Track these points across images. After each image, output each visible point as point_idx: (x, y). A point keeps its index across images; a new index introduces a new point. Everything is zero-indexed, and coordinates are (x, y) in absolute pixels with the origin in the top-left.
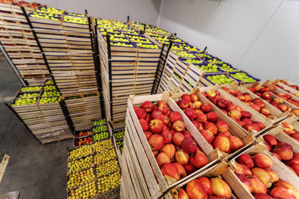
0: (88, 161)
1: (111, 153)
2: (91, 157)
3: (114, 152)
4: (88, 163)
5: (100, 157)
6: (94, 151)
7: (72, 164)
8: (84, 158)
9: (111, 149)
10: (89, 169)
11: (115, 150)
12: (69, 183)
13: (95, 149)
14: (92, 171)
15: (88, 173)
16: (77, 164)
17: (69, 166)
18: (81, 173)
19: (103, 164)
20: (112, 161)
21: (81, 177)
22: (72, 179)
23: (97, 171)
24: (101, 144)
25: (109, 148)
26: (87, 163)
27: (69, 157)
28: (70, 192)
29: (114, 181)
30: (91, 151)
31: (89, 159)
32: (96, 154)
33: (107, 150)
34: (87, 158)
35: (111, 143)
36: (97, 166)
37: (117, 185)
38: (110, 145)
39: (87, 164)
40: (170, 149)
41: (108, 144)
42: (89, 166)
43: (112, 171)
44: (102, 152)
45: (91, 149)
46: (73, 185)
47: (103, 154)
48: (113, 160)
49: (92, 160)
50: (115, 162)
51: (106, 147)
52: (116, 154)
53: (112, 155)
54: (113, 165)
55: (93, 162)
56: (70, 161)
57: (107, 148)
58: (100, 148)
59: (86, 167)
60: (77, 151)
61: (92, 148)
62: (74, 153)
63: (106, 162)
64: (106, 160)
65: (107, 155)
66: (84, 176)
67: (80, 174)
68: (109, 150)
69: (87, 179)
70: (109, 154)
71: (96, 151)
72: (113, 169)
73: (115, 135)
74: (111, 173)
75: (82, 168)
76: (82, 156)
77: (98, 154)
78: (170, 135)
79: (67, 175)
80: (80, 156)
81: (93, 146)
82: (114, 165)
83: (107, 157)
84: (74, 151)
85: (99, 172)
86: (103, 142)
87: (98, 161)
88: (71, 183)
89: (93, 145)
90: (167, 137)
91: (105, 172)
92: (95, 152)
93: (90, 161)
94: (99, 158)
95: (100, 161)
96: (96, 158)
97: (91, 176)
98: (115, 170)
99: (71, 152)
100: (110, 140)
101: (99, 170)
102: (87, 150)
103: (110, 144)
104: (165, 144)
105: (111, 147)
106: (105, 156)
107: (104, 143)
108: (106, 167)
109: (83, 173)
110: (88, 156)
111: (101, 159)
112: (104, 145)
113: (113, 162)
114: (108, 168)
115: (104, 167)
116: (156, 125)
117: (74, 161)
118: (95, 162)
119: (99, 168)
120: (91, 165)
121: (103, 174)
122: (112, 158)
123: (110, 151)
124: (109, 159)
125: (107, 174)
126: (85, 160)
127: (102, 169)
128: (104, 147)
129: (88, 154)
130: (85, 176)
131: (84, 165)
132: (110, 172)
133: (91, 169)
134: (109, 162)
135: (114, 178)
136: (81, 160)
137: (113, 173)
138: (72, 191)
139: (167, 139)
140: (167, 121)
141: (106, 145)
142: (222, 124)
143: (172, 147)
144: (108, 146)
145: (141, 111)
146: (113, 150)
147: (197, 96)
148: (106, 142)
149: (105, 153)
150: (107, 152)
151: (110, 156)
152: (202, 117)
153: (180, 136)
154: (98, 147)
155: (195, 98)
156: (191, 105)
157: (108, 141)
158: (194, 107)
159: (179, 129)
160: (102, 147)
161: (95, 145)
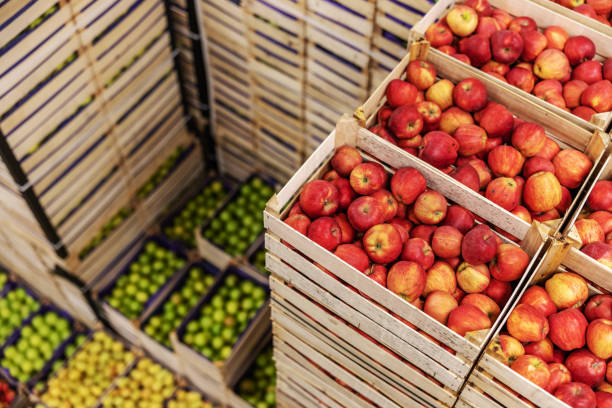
1: (147, 382)
3: (154, 369)
9: (135, 366)
20: (174, 406)
24: (74, 375)
25: (121, 369)
33: (121, 382)
35: (118, 347)
38: (118, 355)
40: (441, 277)
41: (105, 357)
44: (107, 401)
47: (118, 401)
48: (175, 398)
50: (185, 400)
51: (108, 372)
52: (171, 371)
53: (157, 386)
57: (115, 375)
58: (83, 391)
65: (136, 395)
68: (128, 375)
70: (141, 387)
73: (114, 303)
78: (427, 247)
81: (53, 404)
83: (143, 405)
89: (45, 398)
90: (422, 254)
100: (101, 336)
103: (111, 351)
104: (427, 271)
105: (129, 358)
106: (129, 405)
107: (86, 362)
112: (91, 370)
113: (182, 407)
116: (387, 246)
122: (168, 393)
123: (137, 375)
128: (99, 378)
139: (425, 259)
140: (392, 208)
141: (101, 367)
142: (528, 136)
143: (443, 271)
144: (112, 363)
145: (324, 228)
146: (143, 364)
147: (426, 65)
148: (88, 353)
149: (120, 395)
150: (128, 387)
151: (153, 392)
152: (474, 141)
153: (449, 235)
154: (73, 392)
155: (426, 79)
156: (427, 114)
157: (95, 348)
158: (437, 115)
159: (436, 218)
160: (88, 381)
161: (54, 391)
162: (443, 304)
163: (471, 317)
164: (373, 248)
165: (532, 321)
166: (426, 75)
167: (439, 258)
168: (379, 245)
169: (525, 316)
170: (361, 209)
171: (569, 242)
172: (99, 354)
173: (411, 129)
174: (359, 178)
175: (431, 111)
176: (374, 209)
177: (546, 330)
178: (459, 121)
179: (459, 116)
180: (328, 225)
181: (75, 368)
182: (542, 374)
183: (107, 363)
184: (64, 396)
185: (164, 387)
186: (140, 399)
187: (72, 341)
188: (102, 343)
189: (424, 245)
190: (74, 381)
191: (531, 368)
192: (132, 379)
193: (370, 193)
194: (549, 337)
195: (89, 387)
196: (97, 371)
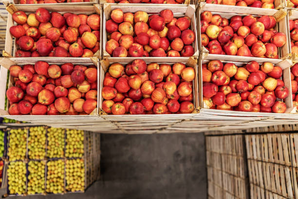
0: (36, 167)
1: (36, 134)
2: (30, 163)
3: (36, 129)
4: (38, 167)
5: (36, 150)
6: (22, 159)
7: (32, 190)
8: (28, 173)
9: (29, 132)
10: (47, 167)
11: (34, 126)
12: (55, 192)
13: (21, 156)
14: (52, 163)
15: (53, 168)
16: (34, 182)
17: (33, 193)
18: (48, 177)
19: (49, 147)
20: (49, 135)
21: (54, 177)
22: (52, 189)
23: (55, 156)
24: (13, 147)
25: (26, 136)
26: (38, 169)
27: (20, 194)
28: (67, 191)
29: (76, 136)
30: (20, 163)
31: (33, 166)
32: (28, 156)
33: (29, 139)
34: (30, 169)
35: (20, 130)
36: (48, 155)
37: (83, 133)
38: (22, 133)
39: (40, 169)
41: (18, 136)
42: (43, 167)
43: (63, 136)
44: (29, 147)
45: (17, 163)
46: (60, 187)
47: (32, 145)
48: (48, 132)
49: (36, 163)
50: (51, 131)
51: (23, 139)
52: (40, 126)
53: (40, 133)
54: (55, 134)
55: (39, 161)
56: (26, 193)
57: (25, 139)
58: (20, 150)
59: (43, 171)
60: (13, 184)
61: (17, 160)
62: (14, 188)
63: (47, 143)
64: (43, 143)
65: (36, 139)
66: (54, 174)
67: (51, 178)
68: (29, 136)
69: (60, 170)
70: (36, 136)
71: (23, 155)
72: (60, 135)
74: (66, 138)
75: (43, 176)
76: (24, 176)
77: (30, 153)
79: (45, 194)
80: (23, 178)
81: (14, 159)
82: (56, 132)
83: (40, 140)
84: (10, 188)
85: (57, 154)
86: (12, 143)
87: (40, 154)
88: (57, 190)
89: (10, 160)
91: (60, 146)
92: (25, 157)
93: (36, 165)
94: (37, 152)
95: (41, 151)
96: (35, 156)
97: (58, 164)
98: (63, 132)
99: (12, 192)
100: (12, 131)
101: (54, 154)
102: (17, 168)
103: (19, 133)
104: (67, 97)
105: (26, 131)
106: (36, 143)
107: (14, 141)
108: (54, 143)
109: (51, 174)
110: (27, 168)
111: (40, 150)
112: (17, 142)
113: (51, 133)
114: (57, 141)
115: (53, 146)
117: (28, 186)
118: (42, 158)
119: (52, 153)
120: (42, 165)
121: (61, 149)
122: (45, 132)
123: (32, 134)
124: (44, 139)
125: (63, 144)
126: (32, 171)
127: (54, 150)
128: (21, 143)
129: (24, 168)
130: (56, 172)
131: (39, 173)
132: (63, 140)
133: (49, 164)
134: (49, 139)
135: (73, 136)
136: (29, 177)
137: (66, 135)
138: (67, 188)
139: (64, 93)
140: (43, 80)
141: (19, 139)
142: (72, 21)
143: (73, 93)
144: (22, 136)
145: (22, 107)
146: (31, 130)
147: (19, 13)
148: (13, 139)
149: (31, 143)
150: (32, 139)
151: (40, 135)
152: (55, 35)
153: (65, 80)
154: (18, 152)
155: (22, 19)
156: (32, 34)
157: (13, 136)
158: (36, 32)
159: (58, 75)
160: (19, 146)
161: (12, 156)
162: (79, 105)
163: (89, 105)
164: (43, 103)
165: (109, 93)
166: (21, 18)
167: (68, 89)
168: (44, 100)
169: (106, 93)
170: (31, 90)
171: (105, 58)
172: (16, 136)
173: (30, 45)
174: (23, 78)
175: (32, 32)
176: (35, 87)
177: (116, 91)
178: (46, 28)
179: (44, 26)
180: (23, 105)
181: (12, 145)
182: (122, 109)
183: (20, 137)
184: (15, 155)
185: (42, 132)
186: (39, 139)
187: (7, 135)
188: (14, 133)
189: (60, 88)
190: (15, 149)
191: (117, 110)
192: (31, 136)
193: (31, 81)
194: (118, 92)
195: (21, 147)
196: (20, 142)
